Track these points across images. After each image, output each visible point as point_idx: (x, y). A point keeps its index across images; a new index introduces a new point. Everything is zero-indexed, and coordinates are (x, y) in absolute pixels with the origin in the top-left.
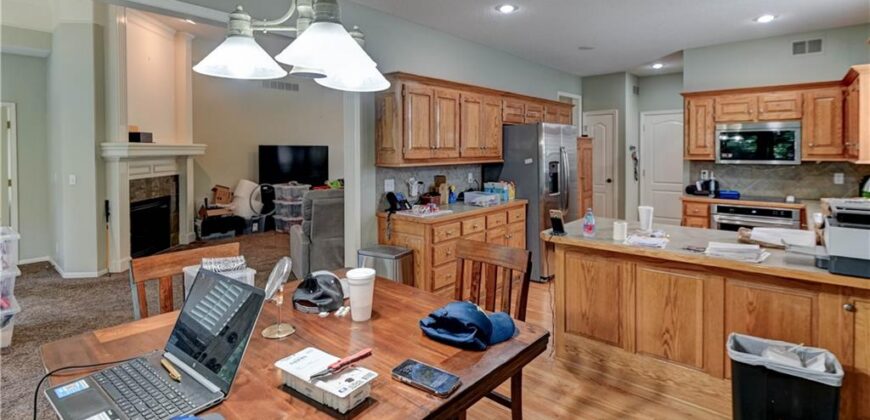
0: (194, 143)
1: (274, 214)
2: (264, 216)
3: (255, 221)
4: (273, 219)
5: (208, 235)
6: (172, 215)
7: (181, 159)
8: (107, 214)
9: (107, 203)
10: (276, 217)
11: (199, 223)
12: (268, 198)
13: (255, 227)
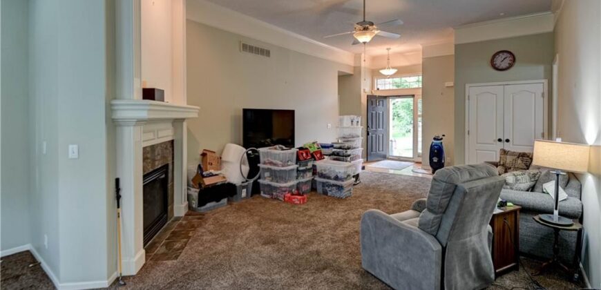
0: (188, 104)
1: (259, 178)
2: (251, 181)
3: (244, 187)
4: (259, 183)
5: (204, 204)
6: (169, 185)
7: (177, 122)
8: (118, 197)
9: (117, 181)
10: (261, 181)
11: (195, 193)
12: (253, 161)
13: (244, 193)
